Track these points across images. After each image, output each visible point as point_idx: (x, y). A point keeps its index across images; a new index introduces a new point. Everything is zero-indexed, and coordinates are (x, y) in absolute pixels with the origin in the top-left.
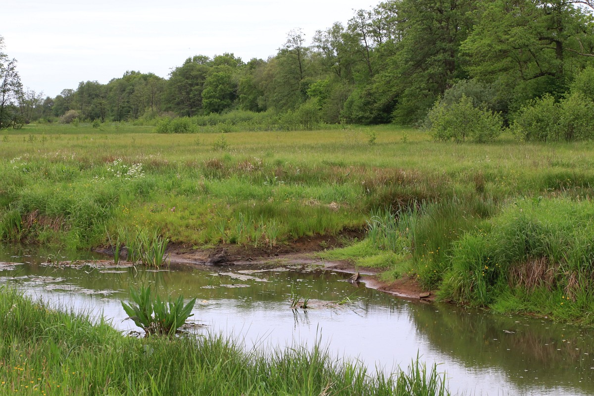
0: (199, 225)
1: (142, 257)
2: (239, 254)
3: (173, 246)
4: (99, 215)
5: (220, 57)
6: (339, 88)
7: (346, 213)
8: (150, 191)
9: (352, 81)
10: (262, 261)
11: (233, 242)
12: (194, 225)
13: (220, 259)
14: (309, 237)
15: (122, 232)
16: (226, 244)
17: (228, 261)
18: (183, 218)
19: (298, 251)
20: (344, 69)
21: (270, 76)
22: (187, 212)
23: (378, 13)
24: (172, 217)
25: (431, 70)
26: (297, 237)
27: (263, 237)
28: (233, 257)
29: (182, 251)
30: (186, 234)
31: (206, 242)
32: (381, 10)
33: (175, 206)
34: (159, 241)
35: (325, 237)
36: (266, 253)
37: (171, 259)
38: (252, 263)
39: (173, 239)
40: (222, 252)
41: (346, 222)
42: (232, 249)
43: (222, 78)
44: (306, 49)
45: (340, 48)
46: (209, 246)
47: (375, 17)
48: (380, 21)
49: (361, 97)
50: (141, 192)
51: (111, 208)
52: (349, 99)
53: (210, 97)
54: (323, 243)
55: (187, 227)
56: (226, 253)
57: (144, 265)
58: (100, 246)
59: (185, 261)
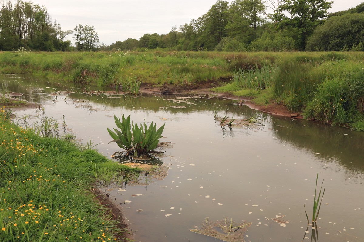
0: (155, 76)
1: (129, 90)
2: (174, 89)
3: (144, 85)
4: (111, 71)
5: (153, 34)
6: (187, 41)
7: (220, 71)
8: (133, 61)
9: (190, 39)
10: (186, 93)
11: (171, 83)
12: (153, 76)
13: (166, 91)
14: (205, 81)
15: (120, 78)
16: (168, 84)
17: (170, 92)
18: (148, 72)
19: (201, 88)
20: (188, 36)
21: (167, 39)
22: (149, 70)
23: (198, 20)
24: (142, 72)
25: (216, 35)
26: (200, 82)
27: (185, 81)
28: (172, 91)
29: (147, 87)
30: (149, 79)
31: (159, 83)
32: (199, 19)
33: (144, 67)
34: (137, 83)
35: (212, 82)
36: (187, 89)
37: (142, 91)
38: (181, 93)
39: (143, 82)
40: (167, 88)
41: (221, 75)
42: (171, 87)
43: (154, 40)
44: (177, 31)
45: (187, 30)
46: (160, 85)
47: (197, 21)
48: (198, 22)
49: (193, 44)
50: (129, 62)
51: (116, 68)
52: (190, 44)
53: (151, 45)
54: (212, 84)
55: (149, 76)
56: (168, 88)
57: (130, 94)
58: (111, 85)
59: (149, 92)
